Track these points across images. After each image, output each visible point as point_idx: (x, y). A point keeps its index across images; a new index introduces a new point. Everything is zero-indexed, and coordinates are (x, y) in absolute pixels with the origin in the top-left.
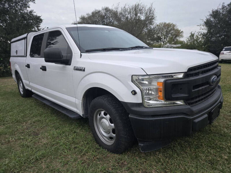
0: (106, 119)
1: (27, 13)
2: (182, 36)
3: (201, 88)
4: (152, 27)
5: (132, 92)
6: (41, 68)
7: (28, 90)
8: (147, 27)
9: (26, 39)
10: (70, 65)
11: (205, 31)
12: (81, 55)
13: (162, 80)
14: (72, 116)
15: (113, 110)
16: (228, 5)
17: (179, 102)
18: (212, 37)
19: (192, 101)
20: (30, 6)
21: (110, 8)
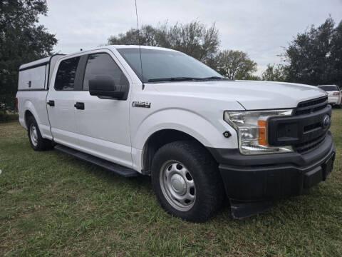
0: (181, 175)
1: (34, 30)
2: (256, 70)
3: (312, 131)
4: (214, 55)
5: (224, 134)
6: (75, 106)
7: (46, 140)
8: (206, 55)
9: (48, 66)
10: (126, 99)
11: (289, 64)
12: (143, 86)
13: (265, 118)
14: (125, 174)
15: (194, 161)
16: (319, 28)
17: (285, 149)
18: (297, 72)
19: (302, 148)
20: (39, 20)
21: (154, 26)
